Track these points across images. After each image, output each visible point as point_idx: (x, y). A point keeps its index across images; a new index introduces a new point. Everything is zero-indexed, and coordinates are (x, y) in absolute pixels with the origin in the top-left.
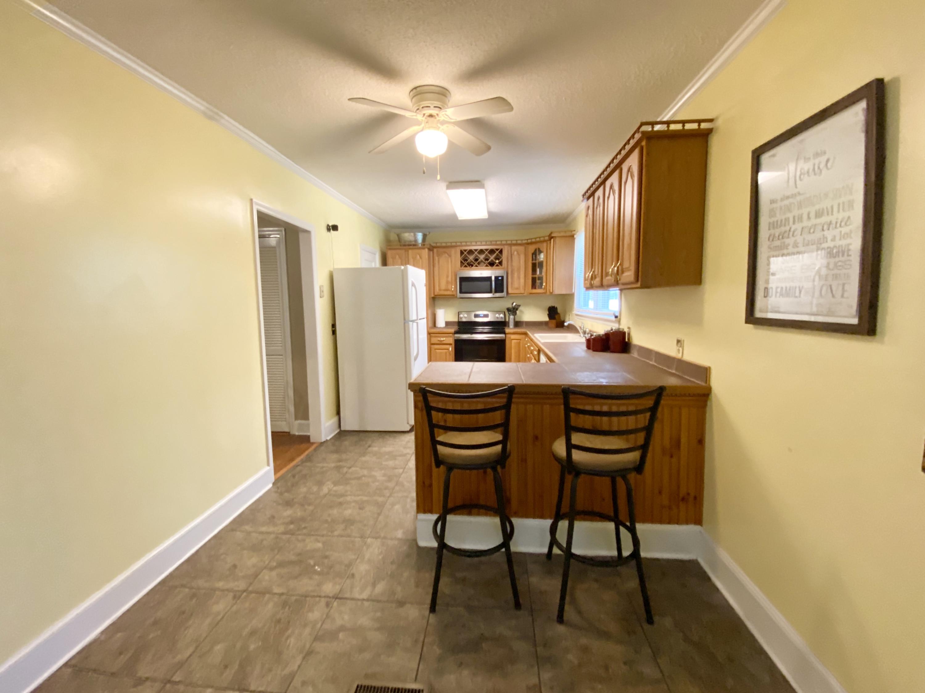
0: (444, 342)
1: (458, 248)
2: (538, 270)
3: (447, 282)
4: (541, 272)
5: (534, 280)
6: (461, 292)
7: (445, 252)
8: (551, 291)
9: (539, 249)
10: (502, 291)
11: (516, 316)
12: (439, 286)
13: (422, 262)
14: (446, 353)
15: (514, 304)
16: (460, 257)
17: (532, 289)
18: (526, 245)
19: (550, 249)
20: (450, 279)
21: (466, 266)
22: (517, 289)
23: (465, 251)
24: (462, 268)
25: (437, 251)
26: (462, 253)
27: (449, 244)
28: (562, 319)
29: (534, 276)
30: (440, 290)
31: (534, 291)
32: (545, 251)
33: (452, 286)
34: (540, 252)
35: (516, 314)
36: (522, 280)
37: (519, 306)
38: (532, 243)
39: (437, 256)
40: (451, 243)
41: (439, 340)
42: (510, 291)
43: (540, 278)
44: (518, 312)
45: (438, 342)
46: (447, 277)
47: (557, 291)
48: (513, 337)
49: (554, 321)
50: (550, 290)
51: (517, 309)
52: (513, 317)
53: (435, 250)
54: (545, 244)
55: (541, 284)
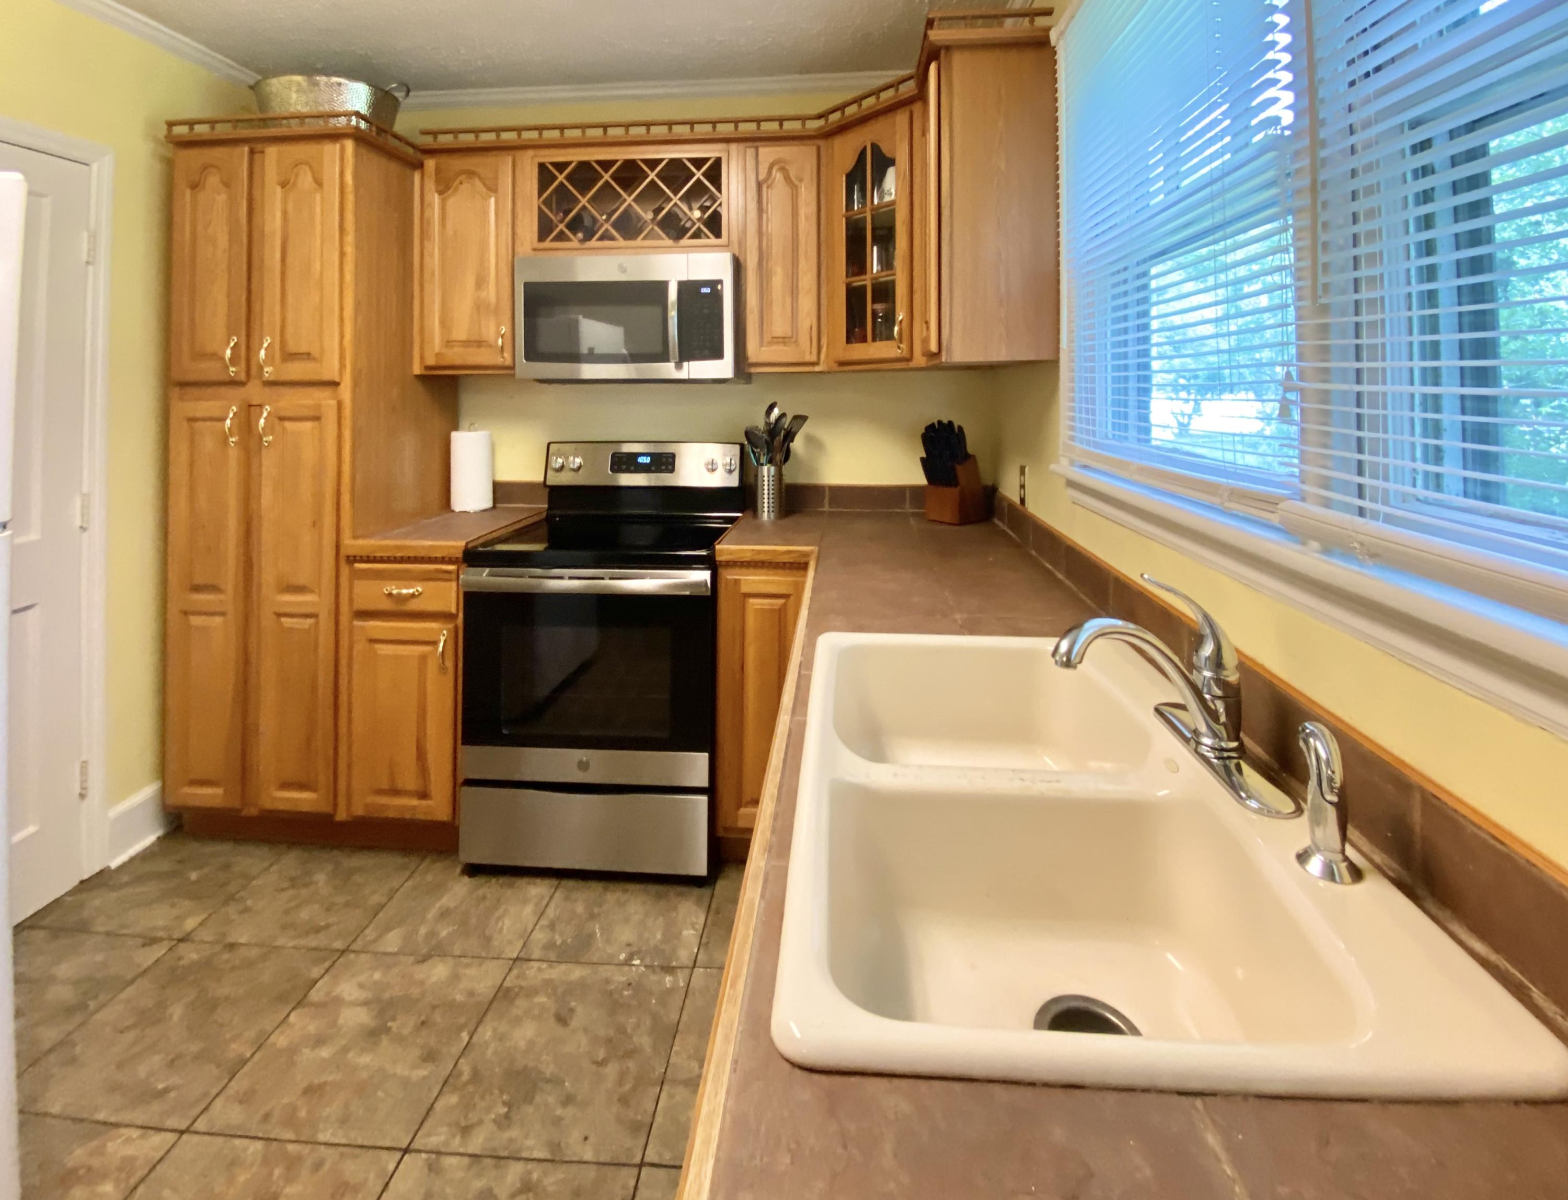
0: (413, 606)
1: (531, 153)
2: (874, 254)
3: (480, 307)
4: (887, 262)
5: (855, 298)
6: (532, 354)
7: (471, 174)
8: (933, 347)
9: (875, 148)
10: (717, 354)
11: (786, 469)
12: (445, 324)
13: (322, 198)
14: (423, 658)
15: (776, 412)
16: (536, 193)
17: (848, 341)
18: (821, 143)
19: (924, 132)
20: (491, 294)
21: (561, 237)
22: (783, 340)
23: (561, 166)
24: (547, 244)
25: (438, 170)
26: (545, 175)
27: (488, 138)
28: (987, 481)
29: (858, 282)
30: (449, 343)
31: (860, 351)
32: (902, 157)
33: (498, 326)
34: (883, 163)
35: (787, 455)
36: (807, 304)
37: (801, 419)
38: (843, 128)
39: (440, 193)
40: (498, 130)
41: (390, 595)
42: (754, 351)
43: (884, 292)
44: (797, 445)
45: (386, 605)
46: (480, 283)
47: (959, 353)
48: (752, 581)
49: (950, 494)
50: (926, 341)
51: (790, 436)
52: (773, 469)
53: (430, 164)
54: (901, 118)
55: (890, 318)
